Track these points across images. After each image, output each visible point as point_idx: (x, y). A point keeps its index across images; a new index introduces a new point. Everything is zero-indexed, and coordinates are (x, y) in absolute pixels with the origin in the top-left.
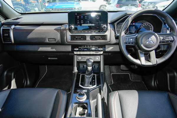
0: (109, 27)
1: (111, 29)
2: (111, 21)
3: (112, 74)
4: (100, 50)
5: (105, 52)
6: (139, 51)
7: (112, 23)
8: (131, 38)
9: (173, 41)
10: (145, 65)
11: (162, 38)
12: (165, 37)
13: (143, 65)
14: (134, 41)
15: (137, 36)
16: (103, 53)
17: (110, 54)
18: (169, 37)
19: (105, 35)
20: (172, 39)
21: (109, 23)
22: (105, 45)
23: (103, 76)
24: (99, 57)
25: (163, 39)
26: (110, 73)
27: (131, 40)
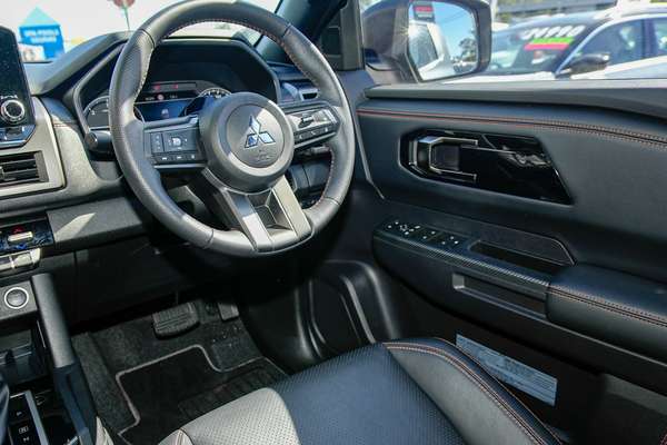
0: (41, 113)
1: (56, 118)
2: (45, 85)
3: (121, 378)
4: (21, 243)
5: (51, 250)
6: (224, 190)
7: (56, 94)
8: (172, 135)
9: (338, 124)
10: (269, 249)
11: (296, 120)
12: (305, 113)
13: (262, 249)
14: (190, 147)
15: (197, 125)
16: (43, 256)
17: (82, 255)
18: (320, 112)
19: (30, 155)
20: (334, 120)
21: (39, 97)
22: (44, 214)
23: (78, 384)
24: (24, 288)
25: (303, 124)
26: (106, 372)
27: (177, 141)
